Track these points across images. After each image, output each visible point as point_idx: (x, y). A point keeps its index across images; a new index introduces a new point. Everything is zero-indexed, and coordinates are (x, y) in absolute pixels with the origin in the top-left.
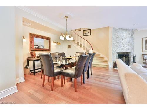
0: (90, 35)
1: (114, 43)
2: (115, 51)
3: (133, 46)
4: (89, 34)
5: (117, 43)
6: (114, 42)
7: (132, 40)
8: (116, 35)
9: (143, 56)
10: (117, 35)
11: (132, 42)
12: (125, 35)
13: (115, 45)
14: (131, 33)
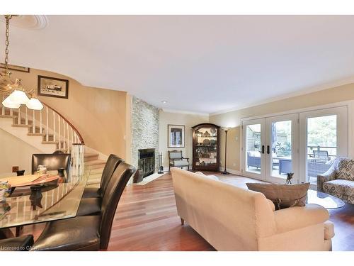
0: (67, 97)
2: (137, 146)
4: (62, 93)
6: (134, 128)
9: (169, 154)
10: (139, 114)
12: (149, 116)
14: (156, 114)
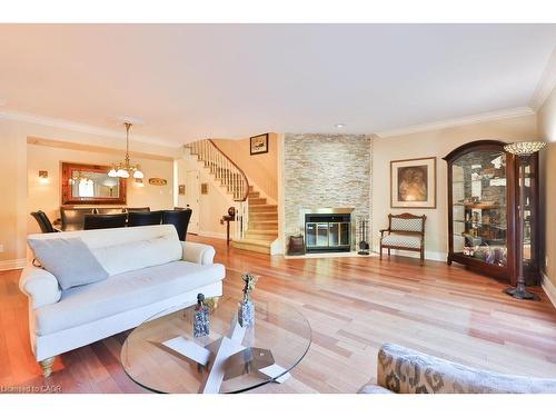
0: (267, 152)
1: (289, 181)
2: (297, 203)
3: (367, 187)
4: (264, 149)
5: (302, 179)
6: (288, 178)
7: (361, 169)
8: (297, 157)
9: (390, 222)
10: (303, 157)
11: (361, 175)
12: (333, 155)
13: (296, 185)
14: (357, 147)
